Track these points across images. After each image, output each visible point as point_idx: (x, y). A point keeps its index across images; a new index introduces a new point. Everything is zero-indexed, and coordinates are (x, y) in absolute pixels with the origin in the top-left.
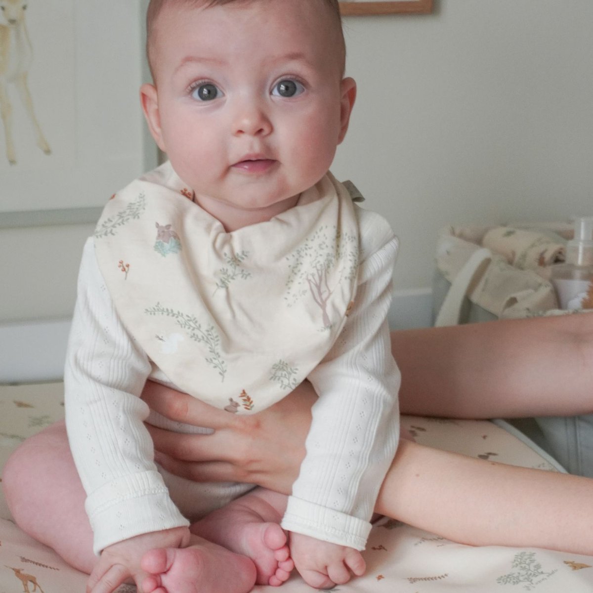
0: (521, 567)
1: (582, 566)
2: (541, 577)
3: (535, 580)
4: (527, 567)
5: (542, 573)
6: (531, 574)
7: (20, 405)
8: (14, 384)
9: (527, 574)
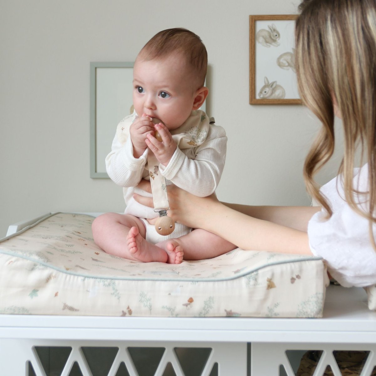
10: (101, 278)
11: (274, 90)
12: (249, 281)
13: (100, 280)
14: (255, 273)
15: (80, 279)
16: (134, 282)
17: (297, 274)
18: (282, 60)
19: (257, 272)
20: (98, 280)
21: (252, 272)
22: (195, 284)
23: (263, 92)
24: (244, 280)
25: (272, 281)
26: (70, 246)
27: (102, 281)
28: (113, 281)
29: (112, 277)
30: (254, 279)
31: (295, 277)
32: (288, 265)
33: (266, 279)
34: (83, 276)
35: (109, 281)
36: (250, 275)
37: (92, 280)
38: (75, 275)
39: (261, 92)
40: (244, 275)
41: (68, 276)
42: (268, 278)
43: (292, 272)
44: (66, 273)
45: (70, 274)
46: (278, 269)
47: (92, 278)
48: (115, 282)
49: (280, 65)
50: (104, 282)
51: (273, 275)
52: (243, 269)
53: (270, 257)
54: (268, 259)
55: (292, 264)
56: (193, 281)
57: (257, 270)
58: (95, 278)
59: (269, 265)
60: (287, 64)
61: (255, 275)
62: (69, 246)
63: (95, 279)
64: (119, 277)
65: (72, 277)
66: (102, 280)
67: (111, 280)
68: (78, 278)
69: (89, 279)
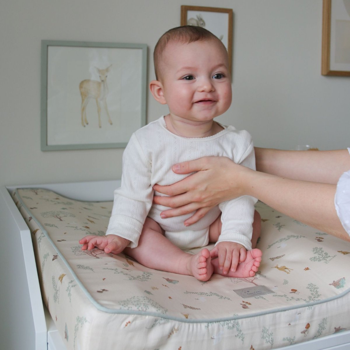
0: (318, 254)
1: (347, 253)
2: (329, 258)
3: (328, 259)
4: (321, 254)
5: (329, 256)
6: (324, 257)
7: (103, 208)
8: (98, 202)
9: (322, 257)
10: (224, 321)
15: (204, 325)
16: (256, 318)
20: (222, 323)
22: (311, 308)
28: (236, 320)
29: (231, 316)
34: (206, 322)
35: (232, 321)
37: (215, 325)
38: (197, 322)
45: (192, 322)
47: (216, 322)
48: (238, 322)
50: (228, 324)
56: (309, 306)
63: (219, 323)
65: (195, 324)
67: (234, 321)
68: (201, 325)
69: (212, 323)
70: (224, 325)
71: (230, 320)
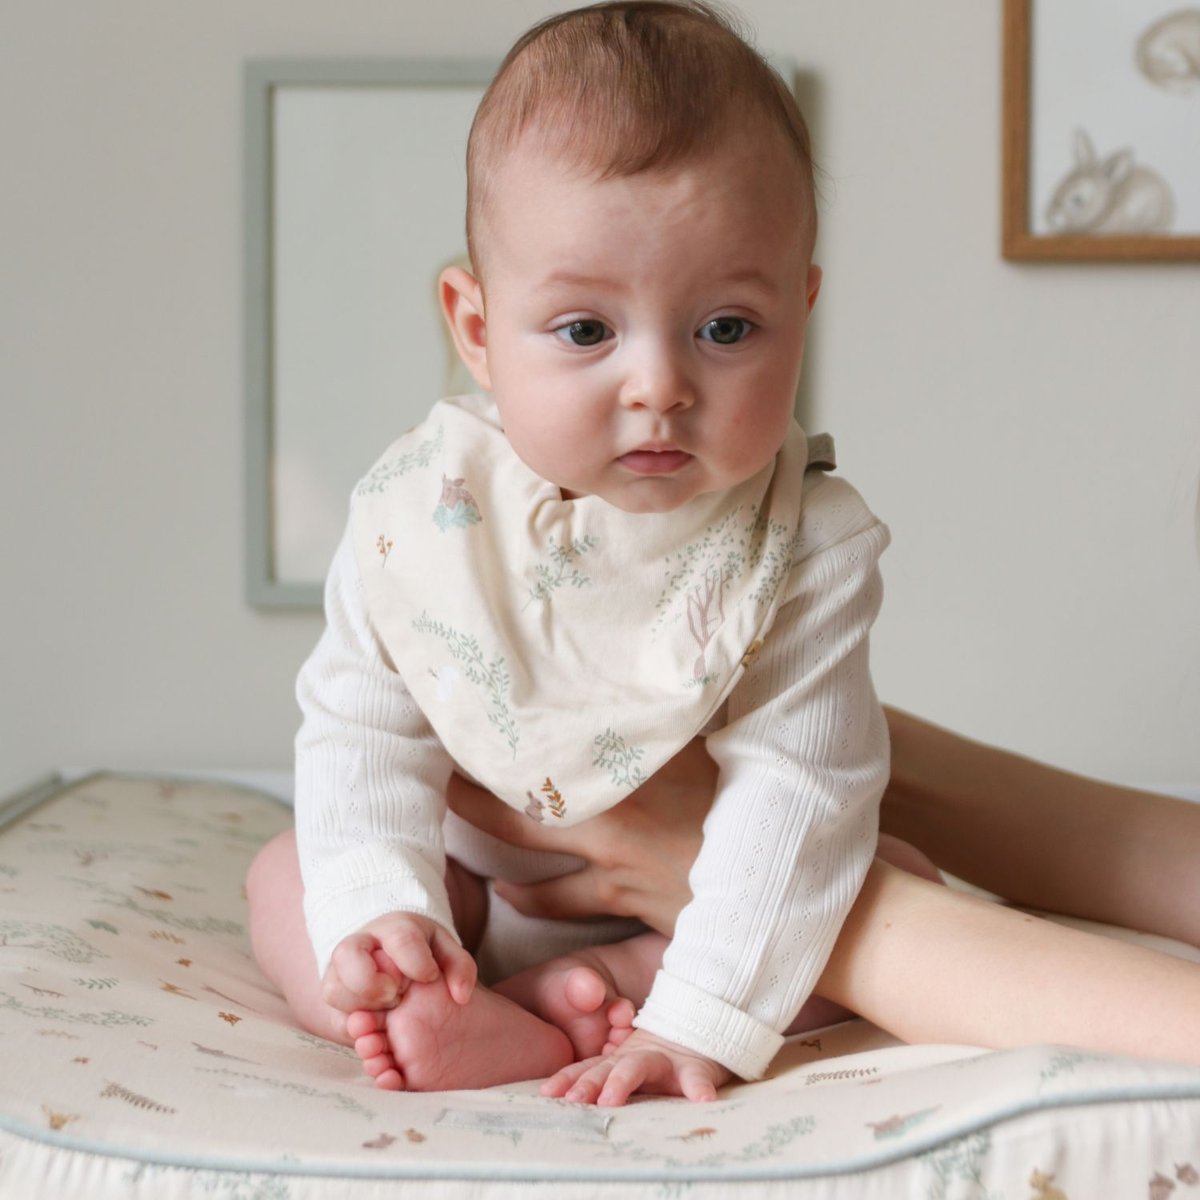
10: (219, 1169)
11: (1117, 194)
12: (945, 1183)
13: (212, 1175)
14: (973, 1143)
15: (118, 1169)
16: (378, 1186)
17: (1181, 1161)
18: (1161, 49)
19: (982, 1140)
20: (206, 1176)
21: (962, 1136)
22: (678, 1194)
23: (1068, 204)
24: (919, 1174)
25: (1054, 1185)
26: (96, 987)
27: (221, 1184)
28: (277, 1180)
29: (270, 1158)
30: (968, 1171)
31: (1170, 1173)
32: (1141, 1111)
33: (1026, 1174)
34: (129, 1157)
35: (256, 1180)
36: (949, 1153)
37: (174, 1178)
38: (91, 1152)
39: (1056, 203)
40: (919, 1153)
41: (61, 1157)
42: (1036, 1172)
43: (1158, 1147)
44: (48, 1143)
45: (70, 1148)
46: (1086, 1127)
47: (178, 1166)
48: (285, 1189)
49: (1150, 69)
50: (236, 1186)
51: (1061, 1155)
52: (916, 1118)
53: (1054, 1067)
54: (1043, 1075)
55: (1160, 1109)
56: (665, 1181)
57: (984, 1128)
58: (188, 1167)
59: (1042, 1107)
60: (1182, 66)
61: (974, 1151)
62: (91, 987)
63: (191, 1172)
64: (308, 1160)
65: (79, 1160)
66: (223, 1177)
67: (265, 1177)
68: (106, 1166)
69: (159, 1170)
70: (215, 1186)
71: (248, 1172)
